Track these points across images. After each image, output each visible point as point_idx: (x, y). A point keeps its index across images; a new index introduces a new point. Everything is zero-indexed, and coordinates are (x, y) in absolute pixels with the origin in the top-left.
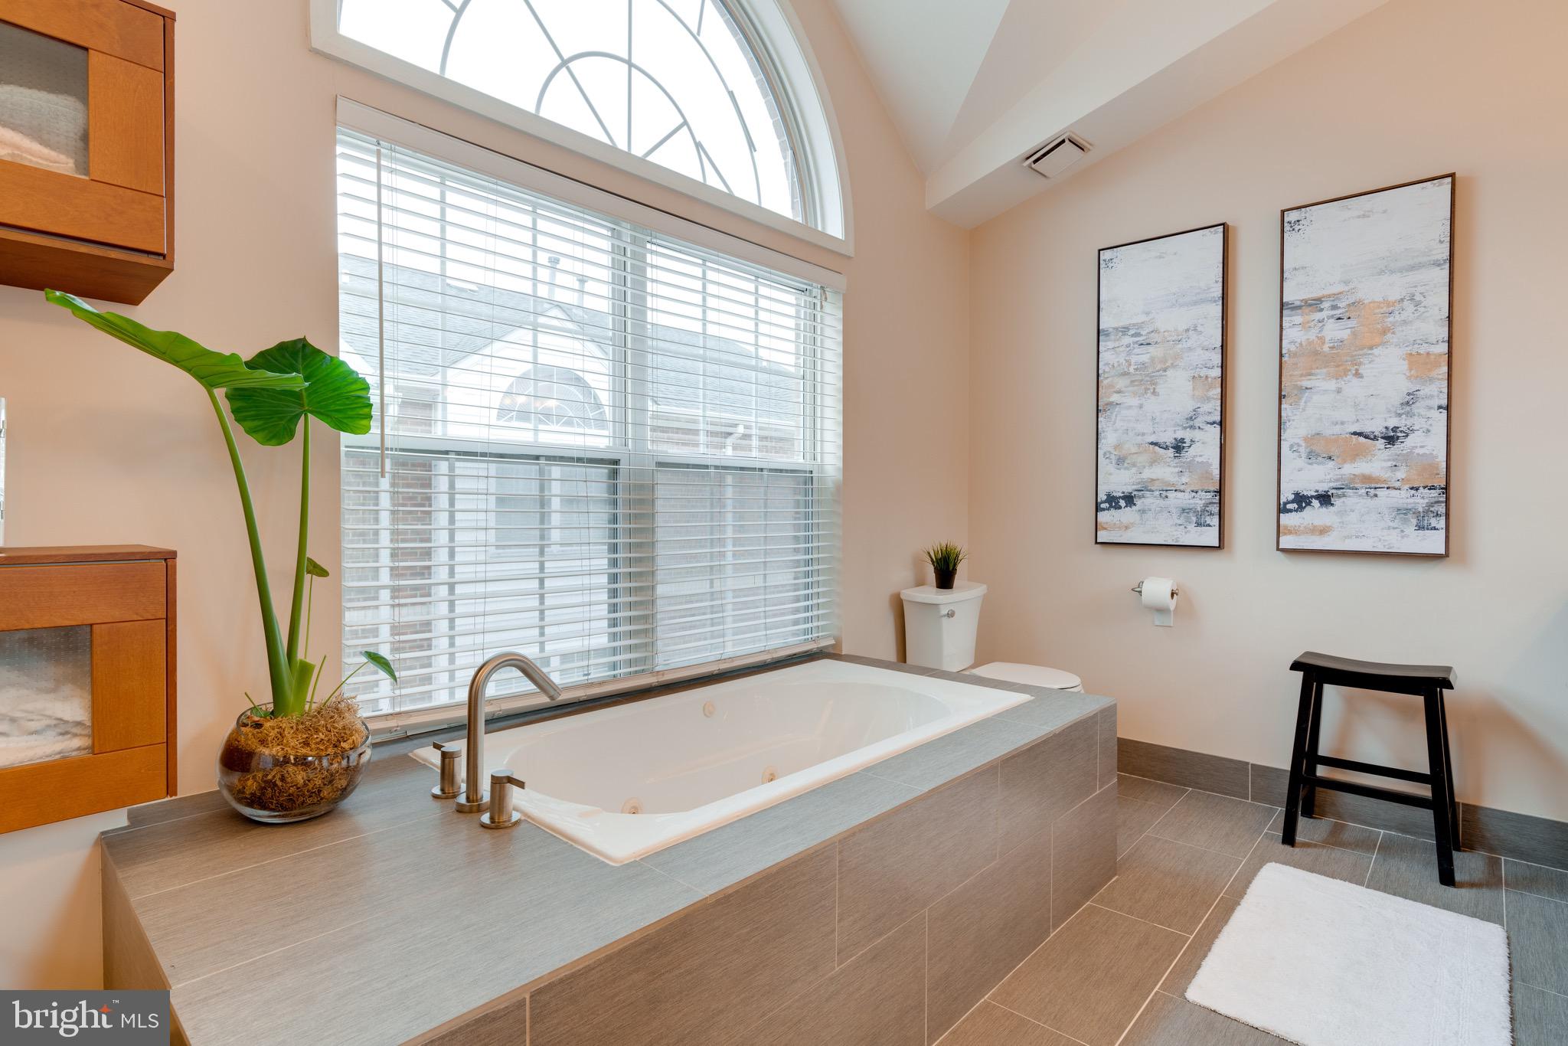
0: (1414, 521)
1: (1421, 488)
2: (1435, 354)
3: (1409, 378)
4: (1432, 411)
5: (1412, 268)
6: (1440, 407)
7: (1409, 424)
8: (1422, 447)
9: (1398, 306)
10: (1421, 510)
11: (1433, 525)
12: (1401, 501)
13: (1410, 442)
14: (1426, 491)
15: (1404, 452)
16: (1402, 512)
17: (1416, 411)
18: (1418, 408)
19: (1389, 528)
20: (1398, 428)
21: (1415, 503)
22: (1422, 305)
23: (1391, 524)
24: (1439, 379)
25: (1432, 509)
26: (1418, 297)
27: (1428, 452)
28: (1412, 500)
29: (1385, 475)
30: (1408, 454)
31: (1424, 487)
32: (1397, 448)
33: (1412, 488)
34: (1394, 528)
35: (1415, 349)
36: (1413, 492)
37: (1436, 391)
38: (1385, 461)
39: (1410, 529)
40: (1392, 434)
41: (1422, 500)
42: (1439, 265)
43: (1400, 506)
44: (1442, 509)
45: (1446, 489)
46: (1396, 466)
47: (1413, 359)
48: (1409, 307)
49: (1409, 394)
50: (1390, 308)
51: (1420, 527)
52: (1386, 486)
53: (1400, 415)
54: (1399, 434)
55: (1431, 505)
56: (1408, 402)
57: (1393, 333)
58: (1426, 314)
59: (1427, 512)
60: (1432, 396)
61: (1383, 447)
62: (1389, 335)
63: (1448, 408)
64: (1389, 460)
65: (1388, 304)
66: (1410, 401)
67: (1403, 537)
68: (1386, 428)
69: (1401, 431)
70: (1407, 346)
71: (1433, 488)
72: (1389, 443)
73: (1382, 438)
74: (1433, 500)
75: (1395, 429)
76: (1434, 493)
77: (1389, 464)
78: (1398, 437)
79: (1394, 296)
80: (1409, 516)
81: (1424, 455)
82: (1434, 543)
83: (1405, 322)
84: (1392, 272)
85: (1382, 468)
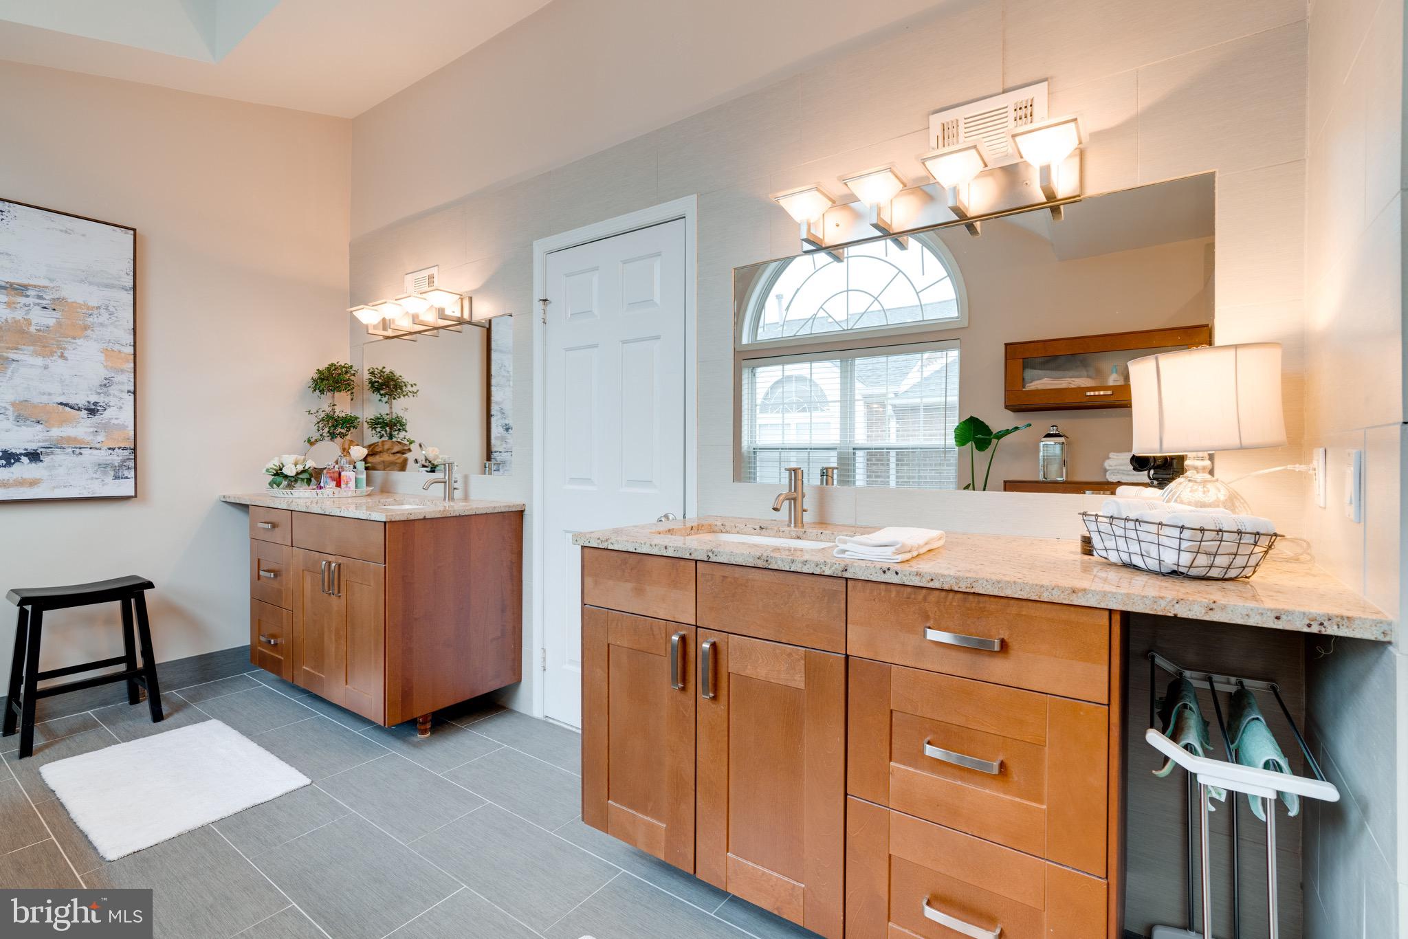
0: (112, 473)
1: (117, 449)
2: (125, 353)
3: (106, 367)
4: (123, 394)
5: (107, 286)
6: (129, 392)
7: (107, 401)
8: (116, 419)
9: (96, 311)
10: (117, 464)
11: (126, 476)
12: (101, 458)
13: (108, 414)
14: (120, 451)
15: (103, 421)
16: (103, 466)
17: (112, 392)
18: (113, 390)
19: (92, 479)
20: (97, 403)
21: (112, 460)
22: (115, 315)
23: (94, 476)
24: (128, 371)
25: (125, 464)
26: (111, 309)
27: (121, 423)
28: (110, 458)
29: (89, 438)
30: (106, 424)
31: (119, 448)
32: (97, 418)
33: (110, 449)
34: (97, 479)
35: (110, 346)
36: (110, 451)
37: (126, 380)
38: (88, 427)
39: (109, 479)
40: (93, 407)
41: (116, 458)
42: (126, 290)
43: (101, 462)
44: (131, 464)
45: (134, 450)
46: (96, 432)
47: (107, 353)
48: (106, 315)
49: (106, 379)
50: (90, 311)
51: (116, 477)
52: (89, 446)
53: (99, 394)
54: (99, 408)
55: (124, 461)
56: (105, 385)
57: (93, 330)
58: (117, 323)
59: (121, 466)
60: (123, 383)
61: (86, 416)
62: (89, 332)
63: (135, 393)
64: (91, 427)
65: (88, 308)
66: (107, 384)
67: (103, 485)
68: (88, 402)
69: (100, 406)
70: (104, 343)
71: (125, 449)
72: (91, 414)
73: (85, 409)
74: (125, 458)
75: (95, 404)
76: (126, 453)
77: (92, 430)
78: (98, 410)
79: (93, 302)
80: (108, 469)
81: (118, 425)
82: (126, 488)
83: (102, 325)
84: (91, 284)
85: (86, 432)
